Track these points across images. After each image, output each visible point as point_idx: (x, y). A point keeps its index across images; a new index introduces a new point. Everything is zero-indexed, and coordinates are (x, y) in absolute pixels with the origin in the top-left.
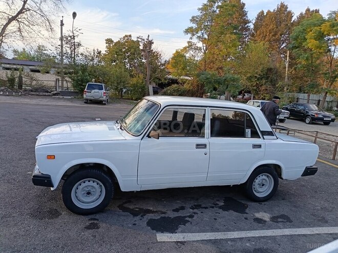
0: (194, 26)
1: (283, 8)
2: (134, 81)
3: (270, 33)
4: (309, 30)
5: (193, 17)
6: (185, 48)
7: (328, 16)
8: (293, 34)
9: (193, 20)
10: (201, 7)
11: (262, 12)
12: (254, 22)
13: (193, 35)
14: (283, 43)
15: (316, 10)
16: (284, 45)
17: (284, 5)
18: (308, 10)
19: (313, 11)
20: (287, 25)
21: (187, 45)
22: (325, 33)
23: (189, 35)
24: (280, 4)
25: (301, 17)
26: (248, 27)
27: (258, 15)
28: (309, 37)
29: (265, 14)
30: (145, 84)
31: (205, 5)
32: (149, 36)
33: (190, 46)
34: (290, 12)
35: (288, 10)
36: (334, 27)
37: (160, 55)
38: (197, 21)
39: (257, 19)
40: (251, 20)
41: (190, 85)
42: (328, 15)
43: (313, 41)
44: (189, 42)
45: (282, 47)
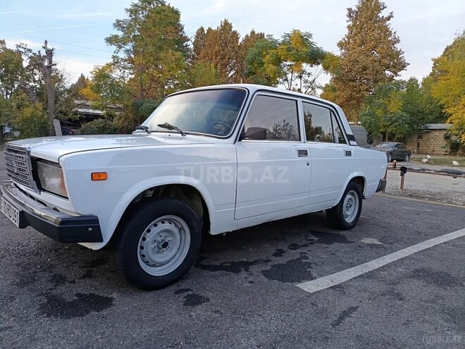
0: (120, 34)
1: (226, 26)
2: (27, 112)
3: (216, 56)
4: (265, 53)
5: (118, 21)
6: (109, 66)
7: (282, 39)
8: (249, 57)
9: (118, 24)
10: (129, 7)
11: (202, 29)
12: (193, 40)
13: (120, 47)
14: (230, 71)
15: (261, 34)
16: (232, 73)
17: (228, 24)
18: (253, 33)
19: (258, 35)
20: (234, 47)
21: (111, 61)
22: (282, 58)
23: (114, 48)
24: (223, 21)
25: (247, 39)
26: (186, 46)
27: (197, 32)
28: (267, 61)
29: (206, 32)
30: (48, 118)
31: (136, 5)
32: (46, 42)
33: (116, 62)
34: (235, 33)
35: (233, 29)
36: (290, 51)
37: (62, 76)
38: (124, 27)
39: (196, 37)
40: (189, 37)
41: (123, 119)
42: (282, 37)
43: (271, 66)
44: (114, 57)
45: (230, 75)
